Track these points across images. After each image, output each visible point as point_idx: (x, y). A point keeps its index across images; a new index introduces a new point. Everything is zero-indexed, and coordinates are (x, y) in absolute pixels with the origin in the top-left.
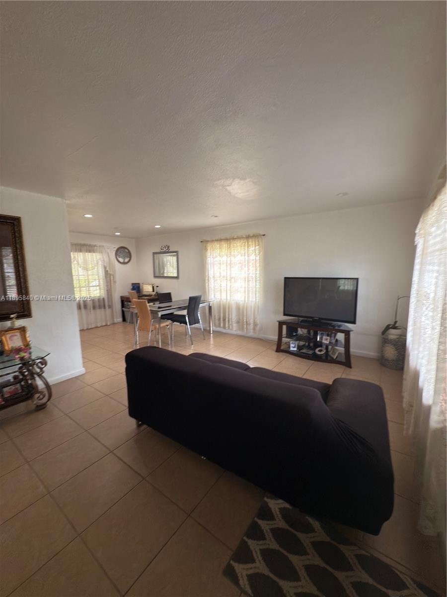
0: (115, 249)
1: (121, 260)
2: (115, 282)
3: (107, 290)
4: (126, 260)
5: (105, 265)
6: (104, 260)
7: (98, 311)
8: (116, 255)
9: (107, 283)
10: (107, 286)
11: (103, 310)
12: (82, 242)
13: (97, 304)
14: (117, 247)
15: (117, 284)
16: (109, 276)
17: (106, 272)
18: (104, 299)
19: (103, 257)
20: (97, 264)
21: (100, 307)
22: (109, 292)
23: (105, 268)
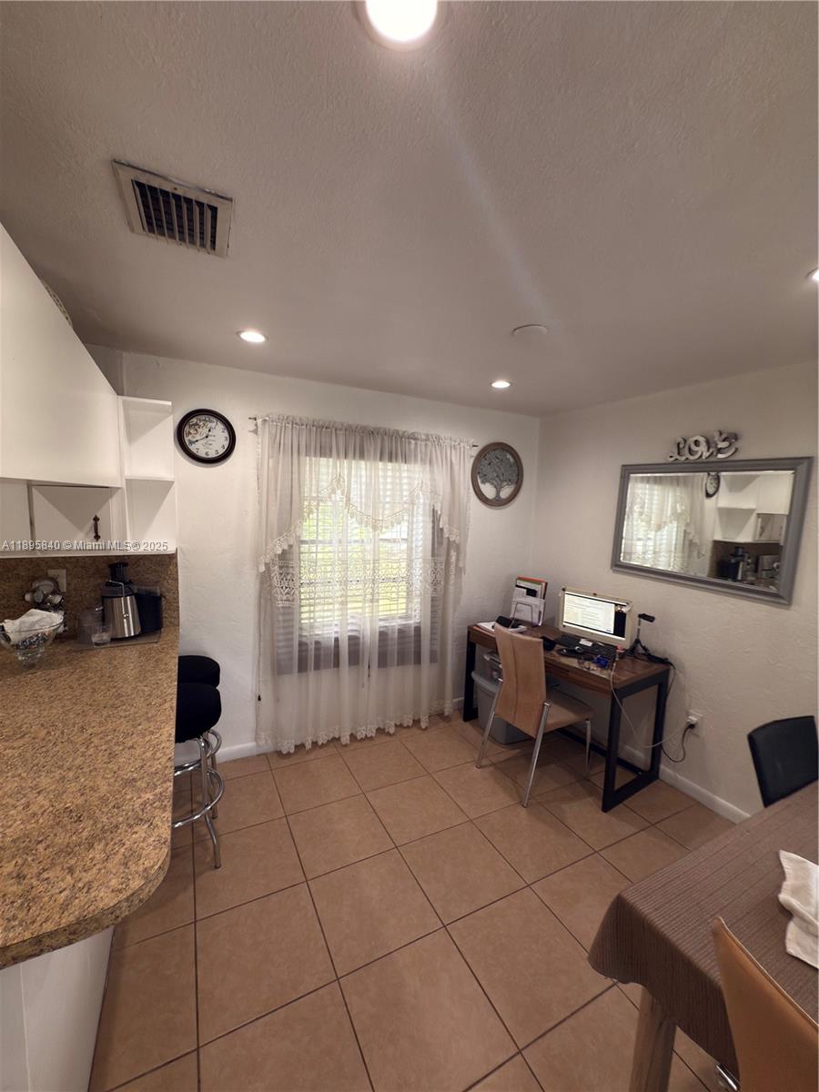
0: (475, 452)
1: (488, 490)
2: (460, 571)
3: (433, 599)
4: (506, 493)
5: (438, 508)
6: (434, 492)
7: (394, 672)
8: (476, 472)
9: (435, 571)
10: (435, 583)
11: (410, 669)
12: (370, 422)
13: (393, 648)
14: (482, 444)
15: (464, 577)
16: (444, 548)
17: (437, 533)
18: (418, 629)
19: (433, 480)
20: (413, 503)
21: (402, 661)
22: (437, 605)
23: (435, 518)
